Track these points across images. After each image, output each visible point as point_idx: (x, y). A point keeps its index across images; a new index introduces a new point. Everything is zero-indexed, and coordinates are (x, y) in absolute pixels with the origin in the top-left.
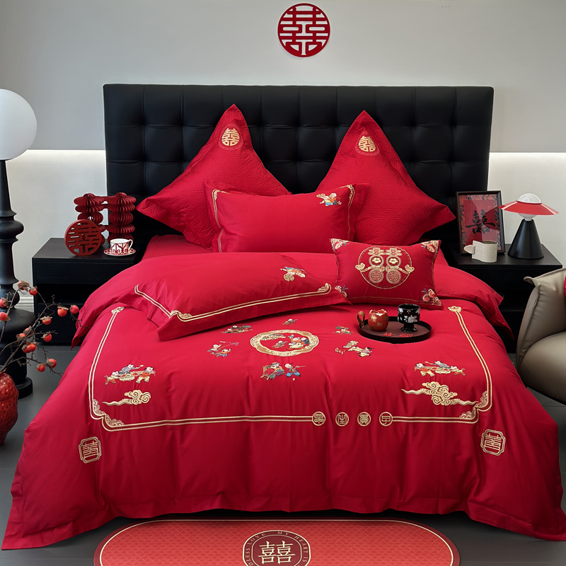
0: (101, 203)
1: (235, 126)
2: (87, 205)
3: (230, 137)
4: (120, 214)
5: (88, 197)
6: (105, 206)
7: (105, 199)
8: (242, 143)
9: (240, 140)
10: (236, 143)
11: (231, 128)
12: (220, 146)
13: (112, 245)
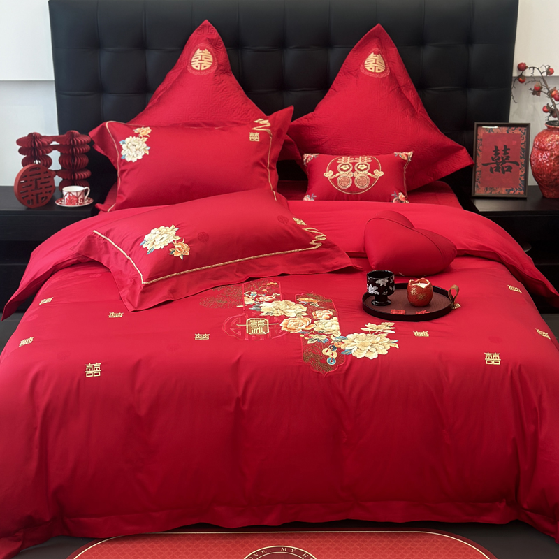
0: (49, 143)
1: (207, 45)
2: (32, 147)
3: (202, 60)
4: (73, 156)
5: (33, 138)
6: (55, 148)
7: (54, 138)
8: (216, 67)
9: (214, 62)
10: (208, 66)
11: (202, 49)
12: (189, 70)
13: (65, 193)
